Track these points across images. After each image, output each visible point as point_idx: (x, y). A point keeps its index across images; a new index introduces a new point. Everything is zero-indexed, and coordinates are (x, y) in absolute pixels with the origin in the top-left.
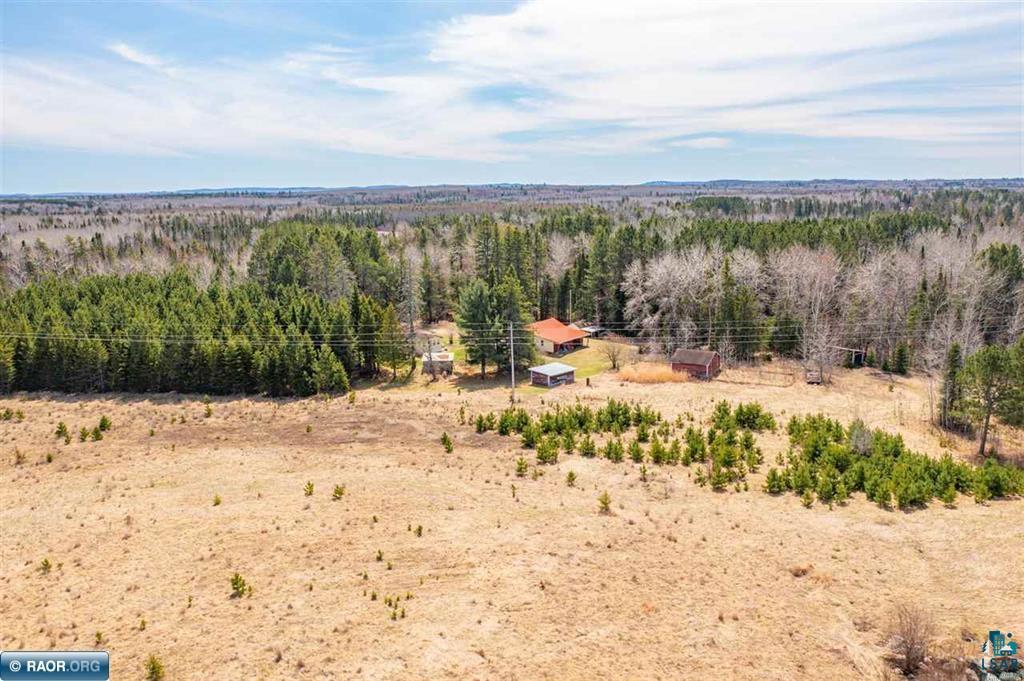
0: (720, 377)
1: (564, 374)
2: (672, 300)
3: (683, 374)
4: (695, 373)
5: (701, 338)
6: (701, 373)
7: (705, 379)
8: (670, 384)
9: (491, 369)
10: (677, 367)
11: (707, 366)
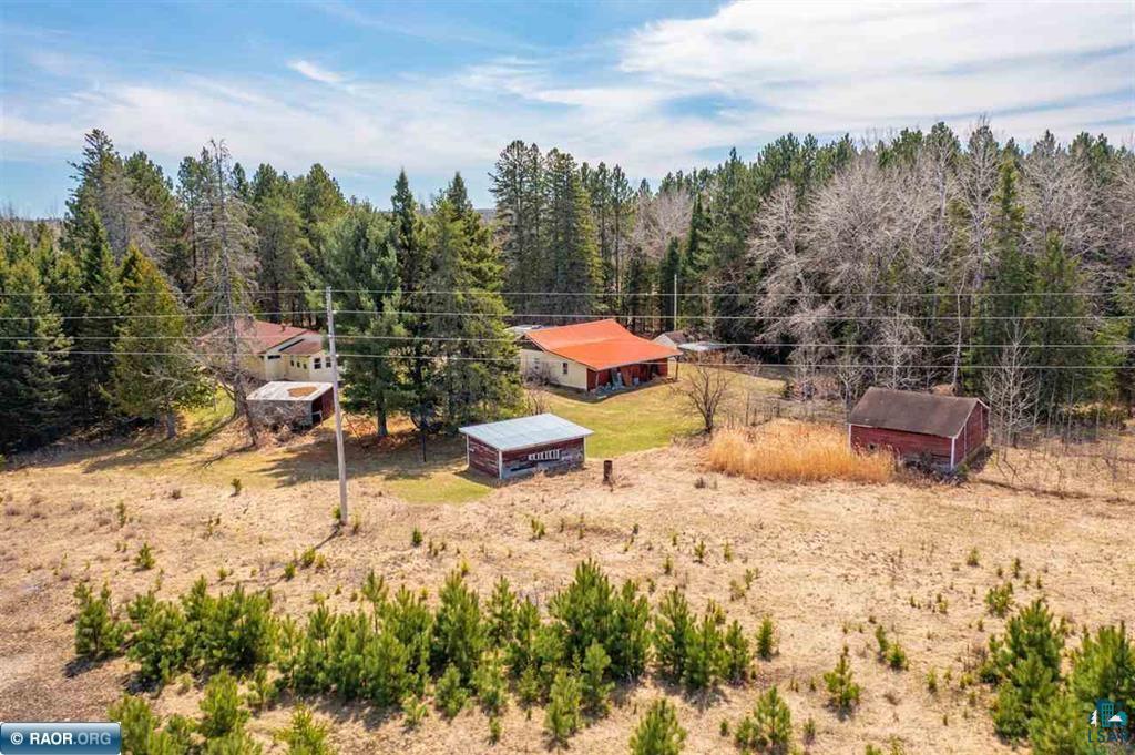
0: (989, 472)
1: (553, 446)
2: (865, 269)
3: (881, 461)
4: (916, 458)
5: (933, 365)
6: (935, 457)
7: (946, 477)
8: (839, 485)
9: (401, 424)
10: (866, 436)
11: (954, 438)
